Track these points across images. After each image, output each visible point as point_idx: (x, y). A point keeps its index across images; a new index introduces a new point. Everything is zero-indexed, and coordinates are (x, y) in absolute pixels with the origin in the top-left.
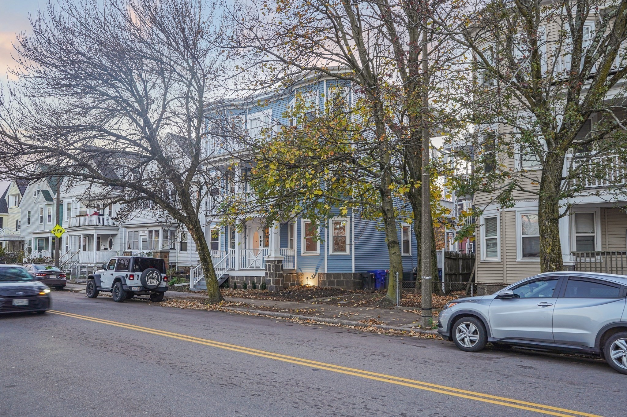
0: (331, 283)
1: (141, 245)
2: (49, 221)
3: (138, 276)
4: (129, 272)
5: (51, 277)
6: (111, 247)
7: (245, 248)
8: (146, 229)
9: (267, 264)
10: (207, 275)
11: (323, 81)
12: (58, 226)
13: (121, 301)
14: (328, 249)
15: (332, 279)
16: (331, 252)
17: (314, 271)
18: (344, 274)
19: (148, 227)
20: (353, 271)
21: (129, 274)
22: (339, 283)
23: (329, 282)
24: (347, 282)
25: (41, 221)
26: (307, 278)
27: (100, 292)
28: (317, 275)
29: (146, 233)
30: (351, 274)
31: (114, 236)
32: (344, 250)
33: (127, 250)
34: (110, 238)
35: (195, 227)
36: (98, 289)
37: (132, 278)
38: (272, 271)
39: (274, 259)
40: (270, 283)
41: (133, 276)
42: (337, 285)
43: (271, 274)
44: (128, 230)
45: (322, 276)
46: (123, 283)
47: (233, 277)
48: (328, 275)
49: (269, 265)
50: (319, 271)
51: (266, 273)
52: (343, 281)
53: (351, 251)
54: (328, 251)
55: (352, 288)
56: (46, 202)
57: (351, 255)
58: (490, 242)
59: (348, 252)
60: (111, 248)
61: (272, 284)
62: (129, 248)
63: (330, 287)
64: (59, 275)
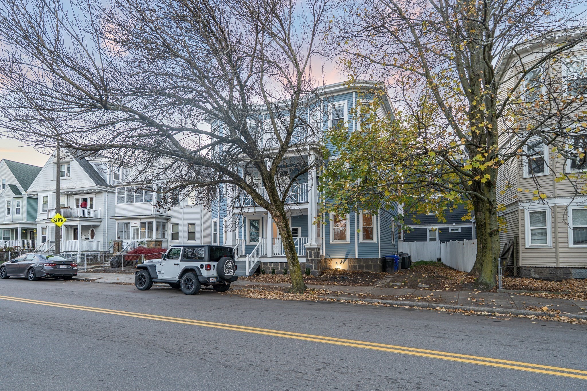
0: (361, 267)
1: (132, 234)
2: (18, 213)
3: (214, 266)
4: (204, 261)
5: (61, 267)
6: (93, 236)
7: (263, 237)
8: (139, 220)
9: (308, 251)
10: (293, 264)
11: (352, 92)
12: (58, 215)
13: (194, 293)
14: (358, 238)
15: (362, 264)
16: (361, 241)
17: (345, 257)
18: (372, 260)
19: (140, 219)
20: (380, 257)
21: (205, 264)
22: (368, 267)
23: (359, 266)
24: (374, 266)
25: (9, 213)
26: (337, 263)
27: (154, 284)
28: (347, 260)
29: (139, 224)
30: (377, 259)
31: (95, 227)
32: (372, 238)
33: (117, 239)
34: (92, 228)
35: (282, 214)
36: (153, 280)
37: (208, 269)
38: (313, 258)
39: (316, 247)
40: (312, 268)
41: (209, 266)
42: (366, 269)
43: (312, 261)
44: (118, 222)
45: (352, 261)
46: (198, 274)
47: (265, 264)
48: (359, 260)
49: (311, 253)
50: (349, 257)
51: (307, 260)
52: (371, 265)
53: (378, 239)
54: (358, 239)
55: (379, 271)
56: (15, 196)
57: (378, 243)
58: (534, 231)
59: (375, 240)
60: (92, 238)
61: (313, 269)
62: (119, 238)
63: (361, 271)
64: (70, 265)
